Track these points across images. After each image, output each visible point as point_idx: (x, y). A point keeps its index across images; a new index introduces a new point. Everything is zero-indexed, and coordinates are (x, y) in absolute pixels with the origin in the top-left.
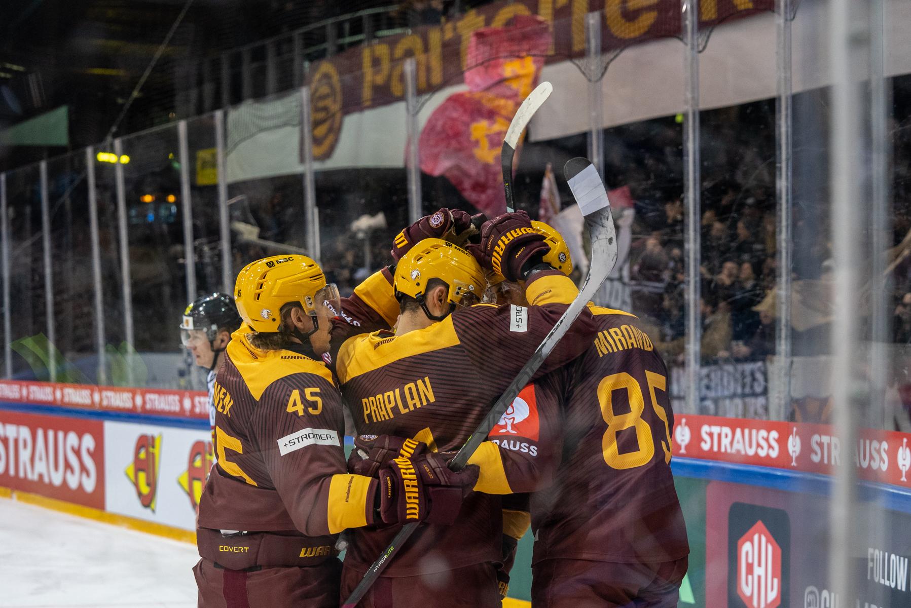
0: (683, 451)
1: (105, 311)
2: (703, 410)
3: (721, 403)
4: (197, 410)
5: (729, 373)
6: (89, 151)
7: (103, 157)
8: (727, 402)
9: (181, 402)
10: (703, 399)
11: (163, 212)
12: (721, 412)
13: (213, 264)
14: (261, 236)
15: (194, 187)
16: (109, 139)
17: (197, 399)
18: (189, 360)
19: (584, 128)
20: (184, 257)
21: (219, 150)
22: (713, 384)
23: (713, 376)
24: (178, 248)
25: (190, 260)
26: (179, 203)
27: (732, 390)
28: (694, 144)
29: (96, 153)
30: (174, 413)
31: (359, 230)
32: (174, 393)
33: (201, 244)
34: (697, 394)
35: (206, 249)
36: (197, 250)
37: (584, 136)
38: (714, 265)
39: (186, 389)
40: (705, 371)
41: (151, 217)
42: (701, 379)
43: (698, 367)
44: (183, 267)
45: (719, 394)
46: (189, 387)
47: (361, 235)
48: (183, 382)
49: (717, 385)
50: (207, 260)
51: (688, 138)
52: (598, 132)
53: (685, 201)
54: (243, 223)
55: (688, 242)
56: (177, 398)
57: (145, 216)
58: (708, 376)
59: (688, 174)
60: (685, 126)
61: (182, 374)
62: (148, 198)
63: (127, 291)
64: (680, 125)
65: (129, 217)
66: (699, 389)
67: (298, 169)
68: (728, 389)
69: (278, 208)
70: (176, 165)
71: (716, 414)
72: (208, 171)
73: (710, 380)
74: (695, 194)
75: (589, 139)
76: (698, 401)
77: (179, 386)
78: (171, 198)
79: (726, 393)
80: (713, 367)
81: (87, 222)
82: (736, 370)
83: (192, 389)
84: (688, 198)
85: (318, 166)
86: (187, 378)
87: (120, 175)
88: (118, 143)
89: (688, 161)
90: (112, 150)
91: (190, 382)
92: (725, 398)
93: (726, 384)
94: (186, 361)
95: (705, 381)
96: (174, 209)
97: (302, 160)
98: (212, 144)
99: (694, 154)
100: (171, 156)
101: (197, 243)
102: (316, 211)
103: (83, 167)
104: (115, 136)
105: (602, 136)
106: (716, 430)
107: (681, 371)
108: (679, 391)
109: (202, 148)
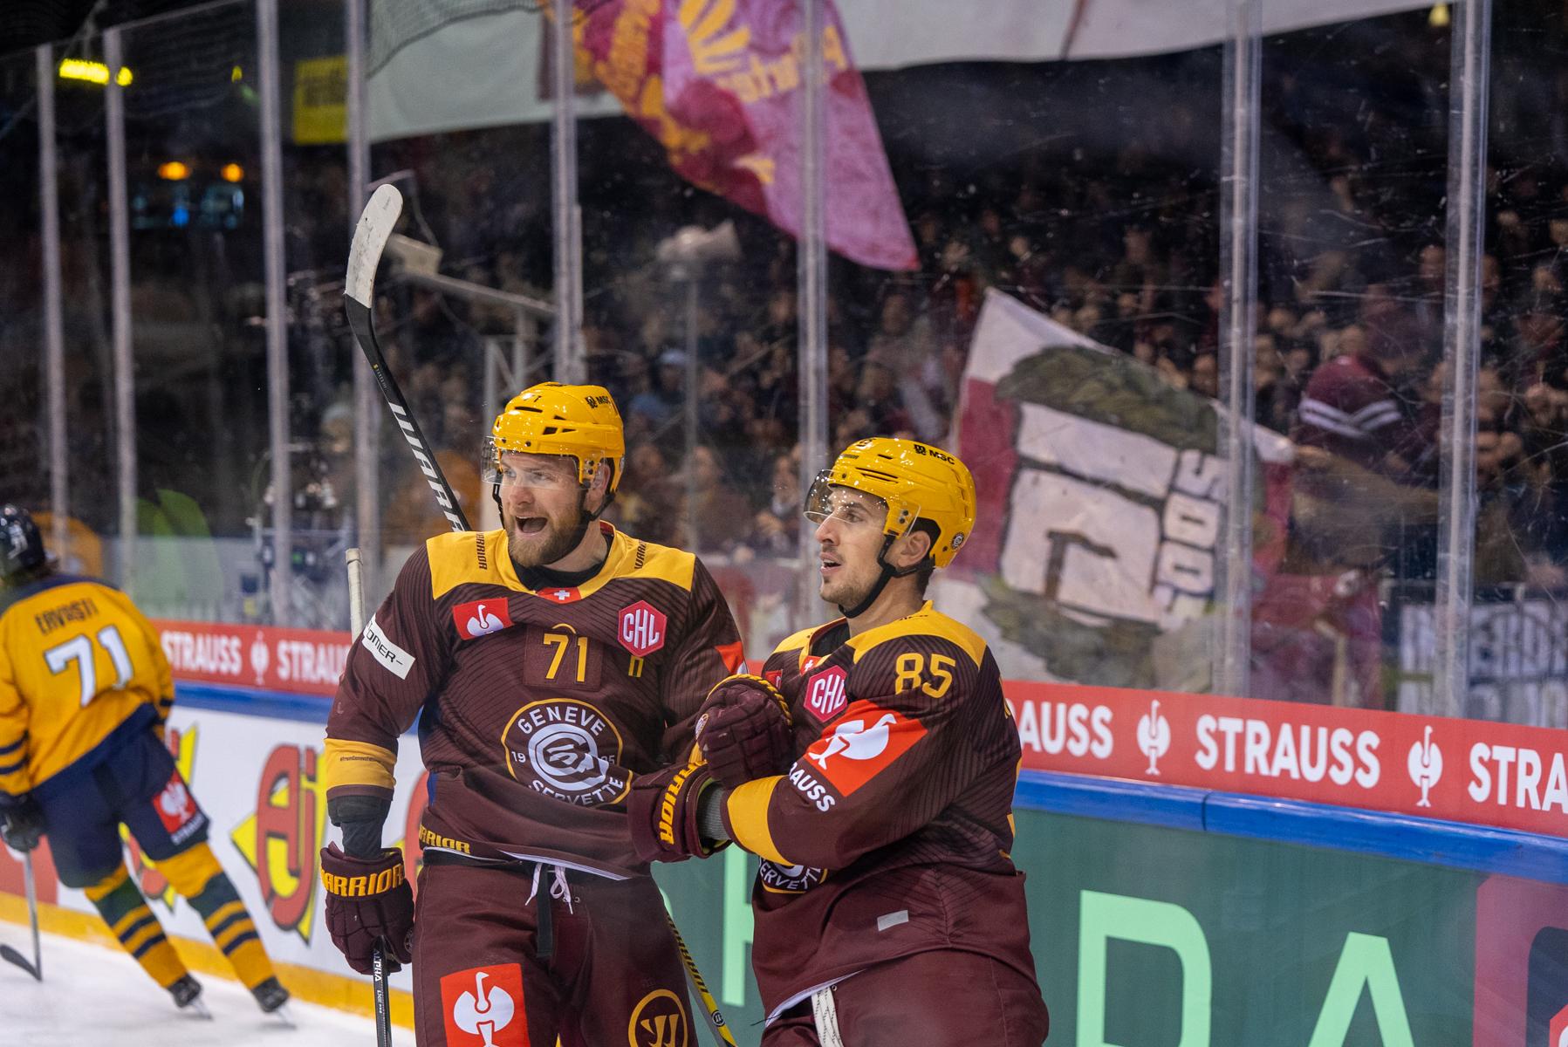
0: (1424, 802)
1: (70, 433)
2: (1474, 709)
3: (1515, 692)
4: (283, 673)
5: (1537, 622)
6: (44, 53)
7: (73, 69)
8: (1531, 690)
9: (245, 653)
10: (1474, 682)
11: (211, 205)
12: (1514, 716)
13: (328, 329)
14: (445, 269)
15: (290, 149)
16: (89, 27)
17: (283, 647)
18: (268, 556)
19: (1216, 35)
20: (262, 311)
21: (354, 60)
22: (1497, 648)
23: (1498, 627)
24: (251, 291)
25: (276, 321)
26: (252, 187)
27: (1543, 663)
28: (1477, 80)
29: (57, 60)
30: (229, 678)
31: (677, 260)
32: (229, 632)
33: (304, 283)
34: (1463, 669)
35: (314, 294)
36: (294, 297)
37: (1215, 53)
38: (1513, 365)
39: (258, 622)
40: (1481, 614)
41: (181, 216)
42: (1471, 634)
43: (1466, 605)
44: (261, 334)
45: (1513, 671)
46: (266, 620)
47: (678, 273)
48: (251, 606)
49: (1506, 649)
50: (315, 321)
51: (1462, 65)
52: (1250, 43)
53: (1450, 213)
54: (405, 237)
55: (1454, 312)
56: (236, 643)
57: (170, 212)
58: (1487, 627)
59: (1459, 151)
60: (1456, 35)
61: (249, 586)
62: (175, 171)
63: (124, 387)
64: (1446, 31)
65: (132, 214)
66: (1464, 656)
67: (538, 112)
68: (1534, 660)
69: (489, 205)
70: (248, 93)
71: (1503, 717)
72: (323, 112)
73: (1492, 637)
74: (1474, 198)
75: (1226, 62)
76: (1464, 686)
77: (242, 615)
78: (233, 172)
79: (1529, 669)
80: (1500, 608)
81: (32, 223)
82: (1553, 616)
83: (271, 623)
84: (1457, 206)
85: (584, 107)
86: (261, 597)
87: (115, 112)
88: (112, 39)
89: (1460, 118)
90: (97, 54)
91: (268, 608)
92: (1524, 680)
93: (1528, 647)
94: (260, 557)
95: (1480, 640)
96: (239, 198)
97: (546, 90)
98: (336, 46)
99: (1476, 102)
100: (237, 73)
101: (292, 281)
102: (577, 212)
103: (28, 90)
104: (104, 22)
105: (1257, 55)
106: (1504, 754)
107: (1423, 614)
108: (1417, 661)
109: (311, 55)
